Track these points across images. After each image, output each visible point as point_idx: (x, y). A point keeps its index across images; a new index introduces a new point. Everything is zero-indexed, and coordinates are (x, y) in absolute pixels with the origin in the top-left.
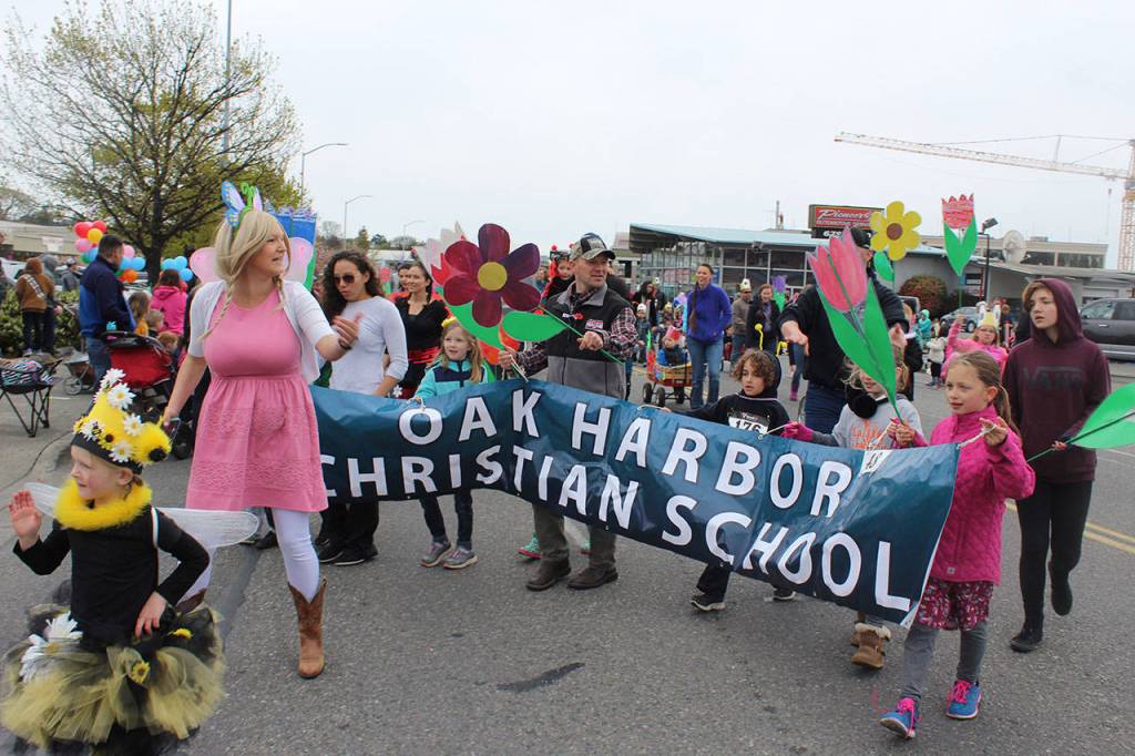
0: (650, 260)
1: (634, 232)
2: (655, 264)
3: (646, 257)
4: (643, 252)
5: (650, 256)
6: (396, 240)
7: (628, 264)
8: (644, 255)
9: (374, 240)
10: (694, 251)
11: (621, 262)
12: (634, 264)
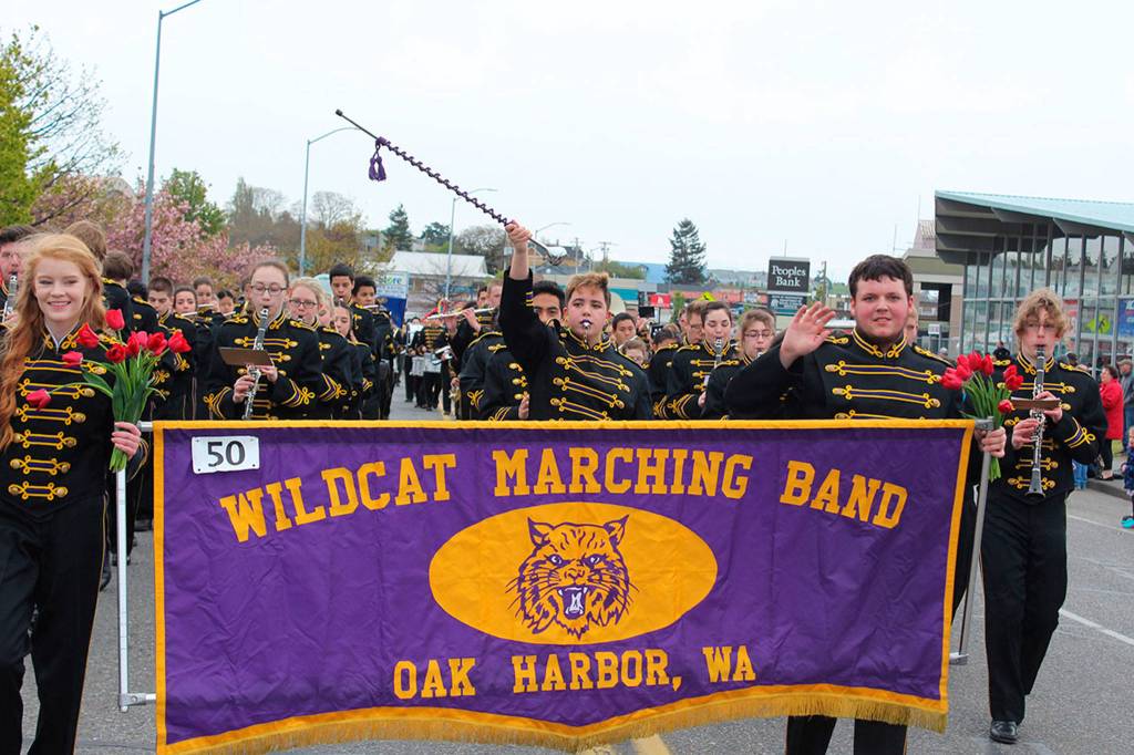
0: (984, 279)
1: (945, 211)
2: (998, 292)
3: (979, 274)
4: (970, 260)
5: (984, 271)
6: (467, 234)
7: (945, 290)
8: (972, 270)
9: (428, 234)
10: (1094, 257)
11: (926, 286)
12: (957, 291)
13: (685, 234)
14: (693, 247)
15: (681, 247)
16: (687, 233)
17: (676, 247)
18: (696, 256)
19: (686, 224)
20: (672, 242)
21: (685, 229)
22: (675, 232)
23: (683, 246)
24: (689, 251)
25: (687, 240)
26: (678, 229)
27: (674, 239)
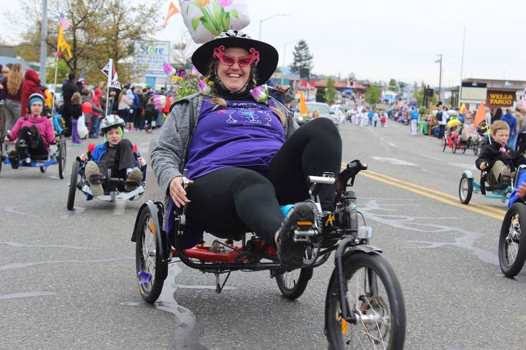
13: (301, 49)
14: (306, 56)
15: (299, 56)
16: (302, 48)
17: (296, 56)
18: (308, 62)
19: (302, 43)
20: (294, 53)
21: (301, 46)
22: (296, 48)
23: (300, 56)
24: (304, 58)
25: (303, 52)
26: (297, 46)
27: (295, 51)
